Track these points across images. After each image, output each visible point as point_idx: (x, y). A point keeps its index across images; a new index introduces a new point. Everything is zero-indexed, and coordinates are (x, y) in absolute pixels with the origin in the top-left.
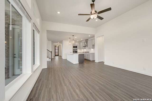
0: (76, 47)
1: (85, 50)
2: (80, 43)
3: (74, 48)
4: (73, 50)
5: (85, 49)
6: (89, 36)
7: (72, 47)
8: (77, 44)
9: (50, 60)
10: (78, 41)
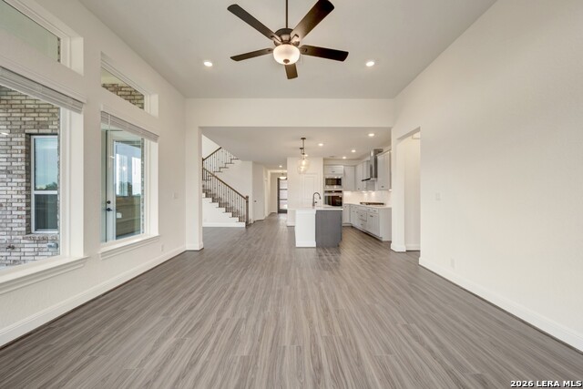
0: (338, 182)
1: (373, 196)
2: (355, 166)
3: (328, 187)
4: (326, 192)
5: (374, 190)
6: (371, 135)
7: (321, 182)
8: (338, 170)
9: (243, 225)
10: (344, 158)
